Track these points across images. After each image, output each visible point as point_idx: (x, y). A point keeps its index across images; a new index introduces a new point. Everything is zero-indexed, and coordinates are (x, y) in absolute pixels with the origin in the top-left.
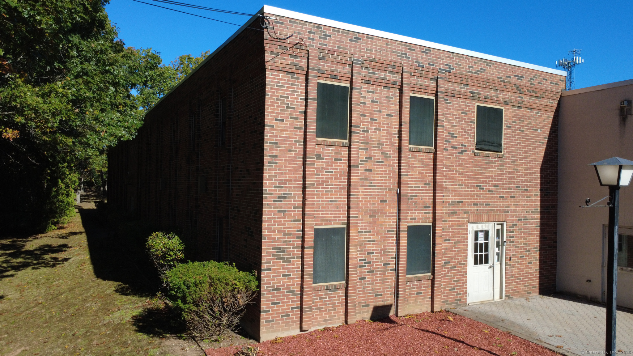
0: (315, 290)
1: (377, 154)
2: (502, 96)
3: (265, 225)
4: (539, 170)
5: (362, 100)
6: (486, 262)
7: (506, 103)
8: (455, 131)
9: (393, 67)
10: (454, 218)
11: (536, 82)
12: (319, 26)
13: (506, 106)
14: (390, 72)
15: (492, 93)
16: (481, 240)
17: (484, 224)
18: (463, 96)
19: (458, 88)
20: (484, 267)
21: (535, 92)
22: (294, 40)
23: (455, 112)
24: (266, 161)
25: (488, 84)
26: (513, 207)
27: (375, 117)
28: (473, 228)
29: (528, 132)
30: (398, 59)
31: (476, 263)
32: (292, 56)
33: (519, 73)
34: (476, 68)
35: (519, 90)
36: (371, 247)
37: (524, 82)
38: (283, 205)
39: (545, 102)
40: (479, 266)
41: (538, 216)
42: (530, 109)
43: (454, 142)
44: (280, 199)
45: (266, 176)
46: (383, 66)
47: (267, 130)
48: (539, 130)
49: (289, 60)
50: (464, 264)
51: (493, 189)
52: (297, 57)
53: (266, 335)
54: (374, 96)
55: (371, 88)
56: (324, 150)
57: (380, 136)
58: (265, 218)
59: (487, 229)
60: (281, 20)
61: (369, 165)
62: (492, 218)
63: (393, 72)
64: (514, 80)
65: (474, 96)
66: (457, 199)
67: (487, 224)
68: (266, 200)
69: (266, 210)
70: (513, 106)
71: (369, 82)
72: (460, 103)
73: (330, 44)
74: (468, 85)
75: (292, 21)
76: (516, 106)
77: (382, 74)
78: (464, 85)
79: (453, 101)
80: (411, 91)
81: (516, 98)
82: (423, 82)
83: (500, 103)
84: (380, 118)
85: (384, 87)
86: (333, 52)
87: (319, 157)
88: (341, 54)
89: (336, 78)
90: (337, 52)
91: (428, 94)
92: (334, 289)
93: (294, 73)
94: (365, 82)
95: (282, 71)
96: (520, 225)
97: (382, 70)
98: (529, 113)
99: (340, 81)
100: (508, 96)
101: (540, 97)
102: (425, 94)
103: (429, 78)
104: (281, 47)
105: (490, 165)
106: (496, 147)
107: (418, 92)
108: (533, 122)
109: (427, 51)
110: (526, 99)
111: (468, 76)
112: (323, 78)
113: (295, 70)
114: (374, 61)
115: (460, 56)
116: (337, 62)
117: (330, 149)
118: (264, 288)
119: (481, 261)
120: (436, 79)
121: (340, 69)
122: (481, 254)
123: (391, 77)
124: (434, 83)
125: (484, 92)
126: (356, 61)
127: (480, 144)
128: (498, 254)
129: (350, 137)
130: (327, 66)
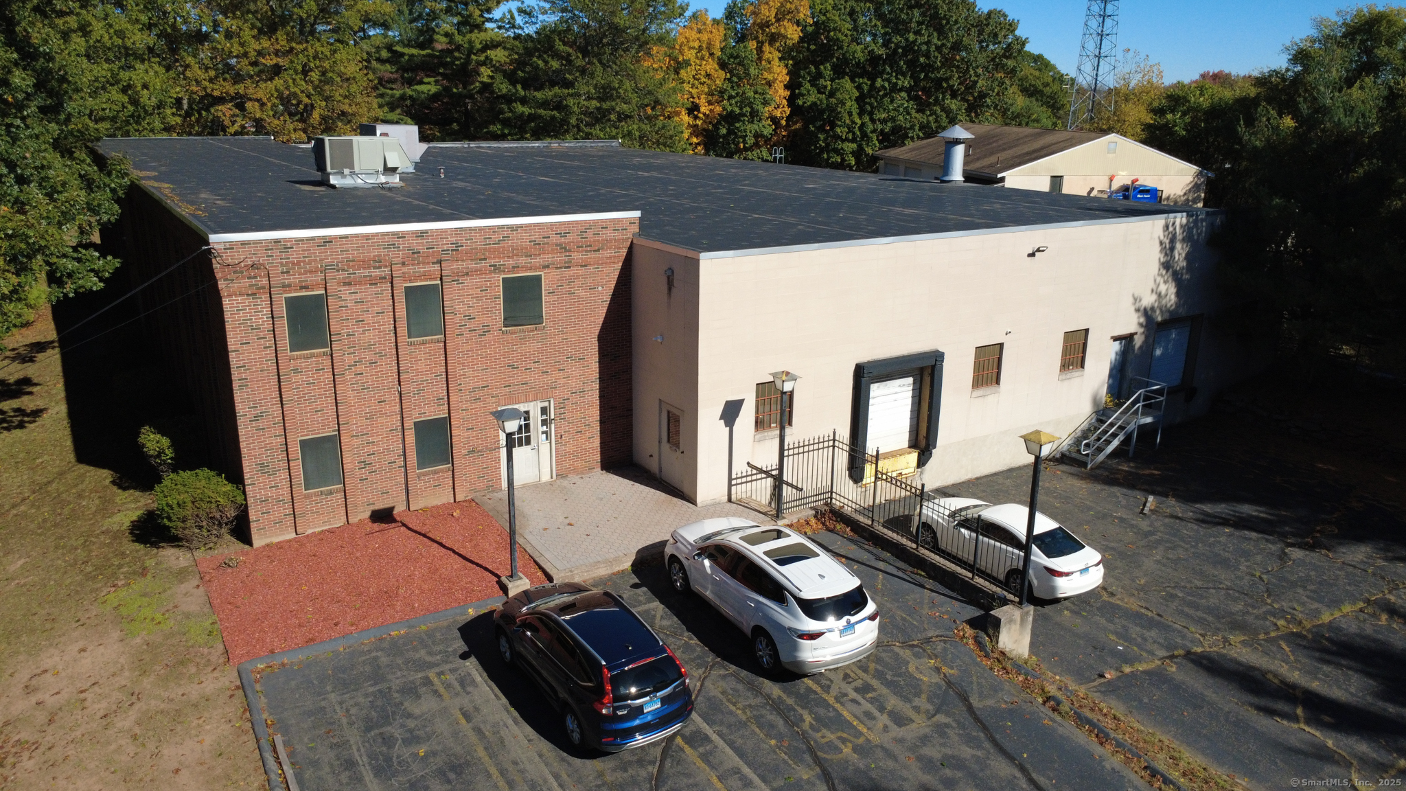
0: (307, 496)
1: (368, 356)
2: (538, 261)
3: (243, 445)
6: (528, 443)
8: (473, 312)
9: (379, 262)
10: (478, 405)
11: (590, 234)
12: (277, 241)
13: (546, 270)
14: (375, 268)
15: (522, 261)
17: (522, 405)
18: (479, 272)
19: (472, 265)
20: (525, 449)
21: (590, 246)
22: (249, 262)
23: (471, 292)
24: (235, 385)
25: (515, 252)
26: (562, 381)
27: (361, 318)
29: (582, 293)
30: (383, 252)
32: (249, 278)
33: (563, 230)
34: (495, 237)
35: (564, 249)
36: (371, 449)
37: (570, 237)
38: (261, 423)
39: (606, 253)
42: (586, 266)
43: (473, 325)
44: (256, 418)
45: (237, 399)
46: (365, 264)
47: (232, 356)
48: (600, 288)
49: (246, 282)
51: (532, 366)
52: (255, 277)
53: (258, 542)
54: (358, 296)
55: (353, 289)
56: (302, 364)
57: (372, 336)
58: (242, 438)
59: (526, 409)
60: (231, 246)
61: (360, 368)
62: (531, 397)
63: (379, 267)
64: (555, 239)
65: (496, 269)
66: (481, 384)
67: (526, 404)
68: (241, 422)
69: (242, 432)
70: (557, 268)
71: (349, 284)
72: (476, 280)
73: (294, 256)
74: (485, 259)
75: (244, 243)
76: (561, 268)
77: (367, 272)
78: (481, 260)
79: (467, 281)
80: (405, 281)
81: (561, 258)
82: (421, 269)
83: (536, 269)
84: (368, 318)
85: (371, 284)
86: (298, 263)
87: (296, 371)
88: (310, 262)
89: (306, 288)
90: (304, 261)
91: (431, 279)
92: (331, 493)
93: (255, 294)
94: (345, 284)
95: (241, 294)
96: (574, 399)
97: (364, 269)
98: (582, 271)
99: (313, 290)
100: (548, 258)
101: (598, 250)
102: (426, 280)
103: (428, 263)
104: (235, 272)
105: (528, 340)
106: (537, 319)
107: (415, 280)
108: (590, 280)
109: (422, 234)
110: (576, 256)
111: (485, 249)
112: (290, 292)
113: (255, 291)
114: (353, 261)
115: (471, 229)
116: (306, 272)
117: (308, 360)
118: (251, 501)
119: (520, 443)
120: (438, 262)
121: (311, 278)
122: (520, 436)
123: (378, 272)
124: (437, 267)
125: (512, 262)
126: (330, 267)
127: (509, 320)
128: (546, 433)
129: (333, 346)
130: (294, 279)
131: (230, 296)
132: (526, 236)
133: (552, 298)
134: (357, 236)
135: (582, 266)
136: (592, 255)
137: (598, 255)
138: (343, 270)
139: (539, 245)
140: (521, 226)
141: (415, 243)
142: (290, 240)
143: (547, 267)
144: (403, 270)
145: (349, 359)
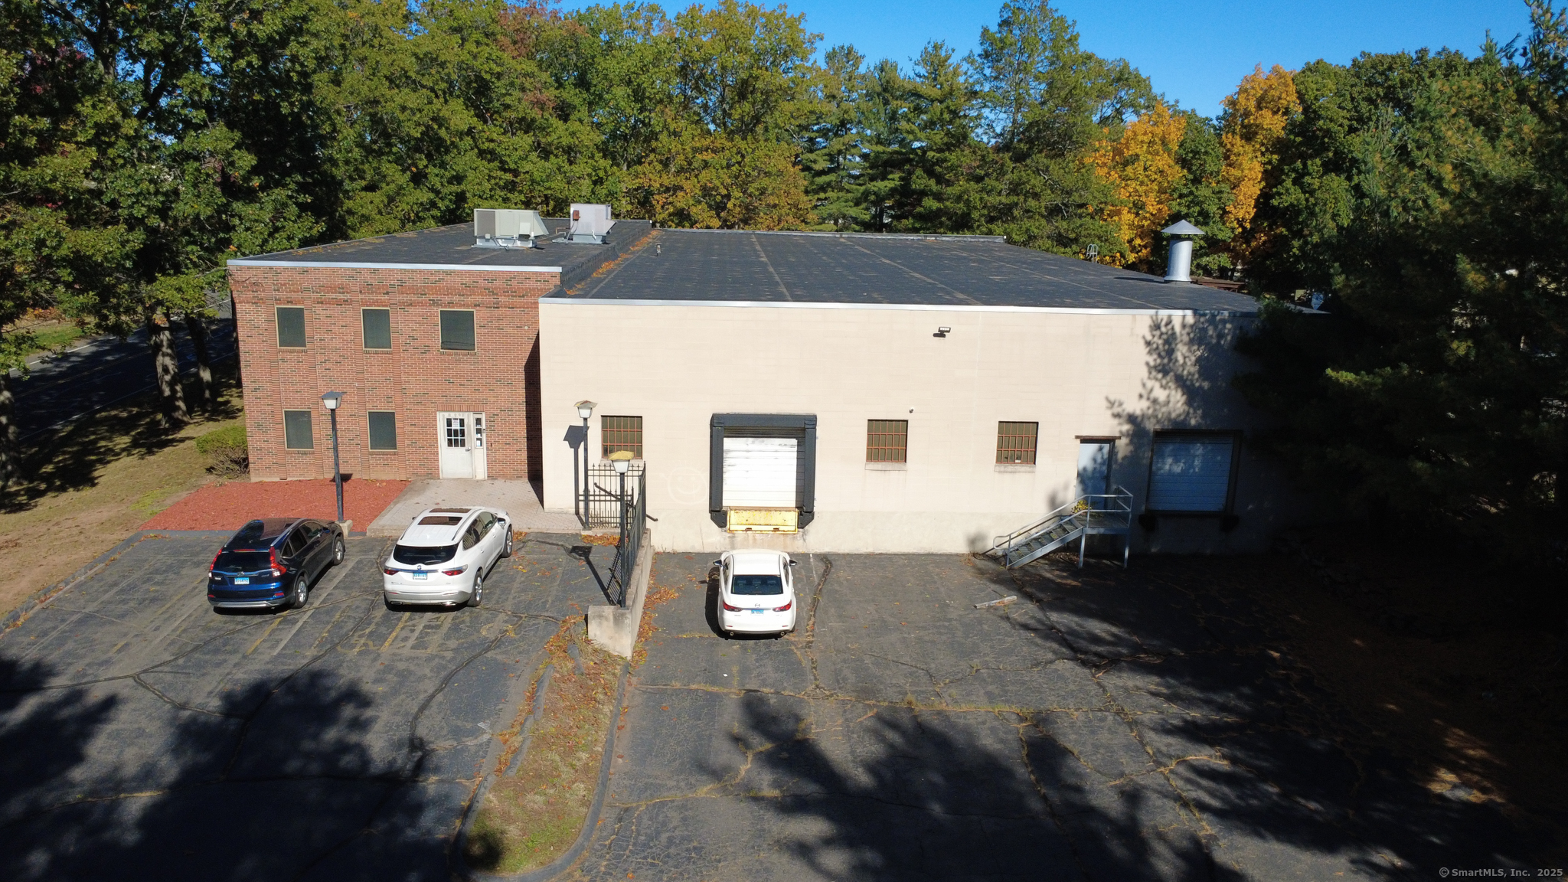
0: (288, 453)
1: (334, 357)
2: (470, 300)
4: (526, 365)
5: (317, 317)
6: (463, 445)
7: (476, 306)
8: (416, 334)
9: (342, 289)
10: (420, 407)
11: (514, 282)
12: (271, 268)
13: (477, 308)
14: (339, 293)
15: (456, 299)
16: (456, 426)
17: (457, 413)
18: (421, 304)
19: (414, 298)
20: (460, 449)
21: (515, 292)
22: (252, 280)
23: (414, 318)
24: (242, 365)
25: (449, 291)
27: (330, 328)
28: (443, 416)
29: (510, 330)
30: (345, 282)
31: (450, 443)
32: (253, 291)
33: (489, 277)
34: (433, 278)
35: (492, 292)
37: (497, 284)
38: (260, 394)
40: (454, 449)
42: (512, 307)
43: (415, 344)
44: (256, 389)
46: (333, 289)
47: (241, 344)
48: (525, 327)
49: (251, 294)
50: (434, 444)
51: (466, 383)
52: (257, 291)
53: (254, 478)
54: (328, 313)
55: (324, 307)
56: (288, 356)
57: (337, 343)
59: (461, 417)
60: (240, 269)
61: (329, 365)
62: (465, 408)
63: (343, 293)
64: (482, 283)
65: (435, 303)
66: (422, 391)
67: (461, 413)
70: (486, 307)
71: (322, 303)
72: (419, 310)
73: (282, 279)
74: (425, 294)
75: (249, 268)
76: (490, 307)
77: (333, 296)
78: (421, 294)
79: (411, 310)
80: (363, 305)
81: (488, 299)
82: (374, 297)
83: (468, 306)
84: (335, 329)
85: (337, 305)
86: (285, 284)
87: (284, 360)
88: (293, 284)
89: (291, 302)
90: (288, 283)
91: (382, 306)
92: (305, 454)
93: (256, 303)
94: (318, 303)
95: (248, 302)
96: (503, 415)
97: (332, 292)
98: (509, 312)
99: (296, 304)
100: (478, 299)
101: (522, 296)
102: (379, 306)
103: (380, 294)
104: (244, 286)
105: (461, 363)
106: (469, 345)
107: (370, 305)
108: (516, 320)
109: (375, 271)
110: (502, 299)
111: (424, 286)
112: (280, 304)
113: (256, 301)
114: (324, 286)
115: (413, 271)
116: (290, 292)
117: (292, 354)
118: (250, 448)
119: (456, 444)
120: (387, 293)
121: (294, 296)
122: (456, 438)
123: (342, 296)
124: (386, 297)
125: (447, 299)
126: (307, 289)
127: (446, 344)
128: (480, 440)
129: (308, 346)
130: (283, 295)
131: (241, 302)
132: (458, 280)
133: (482, 331)
134: (326, 268)
135: (508, 308)
136: (517, 300)
137: (521, 300)
138: (317, 292)
139: (469, 289)
140: (454, 271)
141: (370, 278)
142: (279, 268)
143: (479, 305)
144: (361, 296)
145: (320, 358)
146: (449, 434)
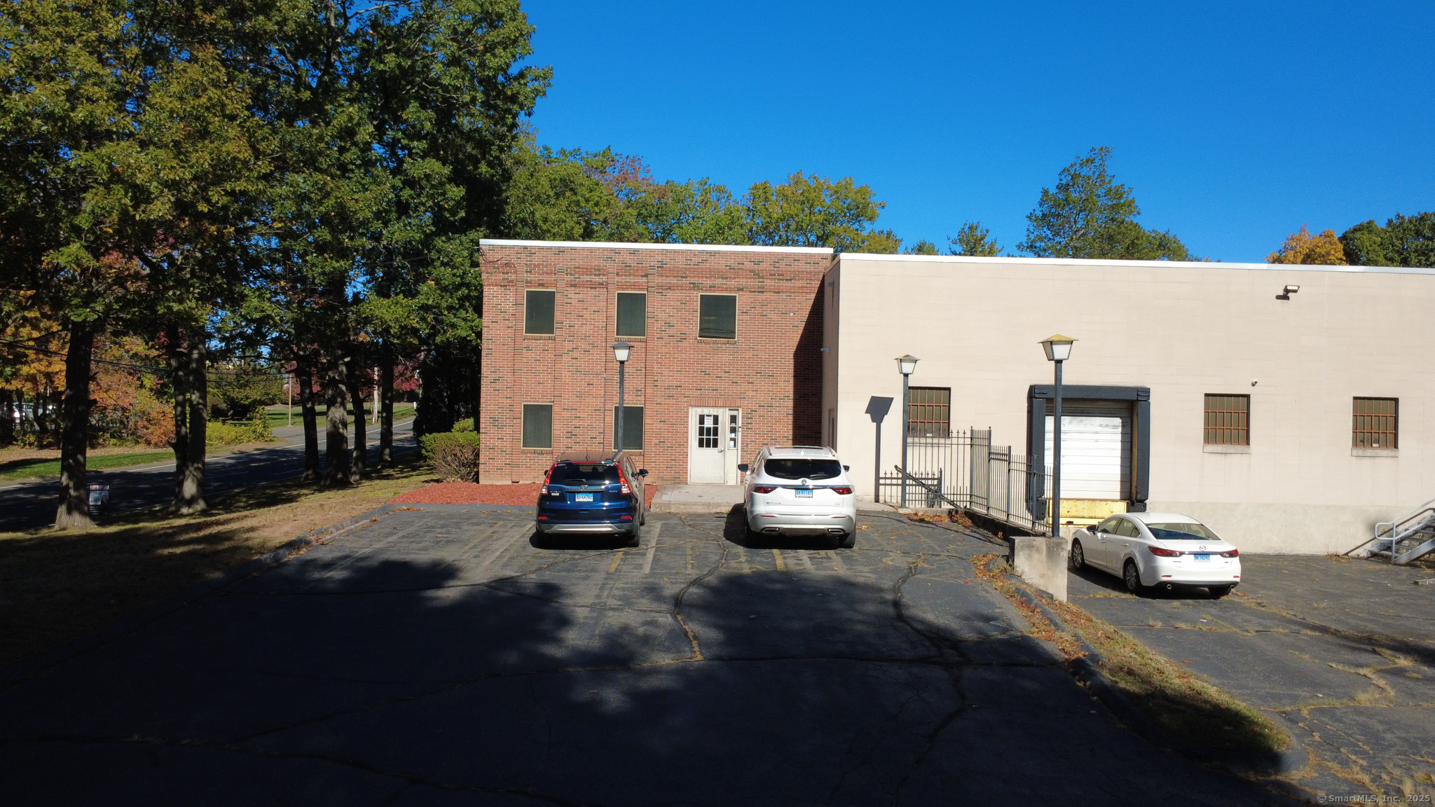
1: (583, 345)
2: (733, 283)
3: (482, 400)
4: (792, 356)
5: (569, 301)
6: (715, 445)
7: (740, 290)
8: (673, 321)
9: (599, 271)
10: (671, 401)
11: (782, 265)
12: (525, 248)
13: (741, 293)
14: (595, 275)
15: (719, 282)
16: (709, 423)
17: (711, 409)
18: (681, 288)
19: (674, 281)
20: (711, 450)
21: (782, 275)
22: (505, 261)
23: (672, 303)
25: (712, 273)
26: (751, 394)
27: (581, 314)
28: (696, 412)
29: (775, 317)
30: (602, 263)
31: (701, 445)
32: (503, 273)
33: (756, 259)
34: (695, 260)
35: (757, 275)
36: (577, 423)
37: (763, 266)
38: (497, 386)
39: (799, 284)
40: (705, 449)
41: (791, 403)
42: (778, 292)
43: (672, 332)
44: (496, 381)
45: (483, 364)
46: (587, 271)
47: (485, 330)
48: (792, 314)
49: (501, 276)
50: (684, 444)
51: (724, 375)
52: (507, 273)
53: (482, 481)
54: (581, 296)
55: (577, 290)
56: (533, 343)
57: (587, 329)
58: (483, 395)
59: (716, 414)
60: (493, 248)
61: (576, 354)
62: (720, 403)
63: (599, 275)
64: (748, 265)
65: (695, 286)
66: (675, 383)
67: (716, 409)
68: (484, 382)
69: (483, 389)
70: (750, 292)
71: (575, 286)
72: (678, 294)
73: (536, 260)
74: (686, 277)
75: (502, 247)
76: (754, 292)
77: (588, 278)
78: (682, 277)
79: (670, 294)
80: (618, 289)
81: (753, 283)
82: (632, 280)
83: (731, 290)
84: (587, 315)
85: (591, 288)
86: (539, 266)
87: (528, 349)
88: (546, 266)
89: (542, 285)
90: (542, 265)
91: (639, 289)
92: (542, 453)
93: (506, 286)
94: (572, 286)
95: (497, 285)
96: (761, 412)
97: (587, 275)
98: (774, 297)
99: (547, 287)
100: (742, 282)
101: (791, 280)
102: (635, 289)
103: (638, 276)
104: (494, 268)
105: (719, 352)
106: (730, 334)
107: (627, 289)
108: (781, 306)
109: (635, 252)
110: (768, 283)
111: (686, 269)
112: (531, 287)
113: (506, 284)
114: (579, 268)
115: (675, 251)
116: (543, 273)
117: (538, 342)
118: (482, 446)
119: (708, 446)
120: (646, 276)
121: (546, 278)
122: (709, 438)
123: (597, 279)
124: (644, 280)
125: (709, 282)
126: (561, 271)
127: (705, 332)
128: (734, 440)
129: (557, 332)
130: (534, 277)
131: (488, 285)
132: (722, 261)
133: (745, 317)
134: (583, 249)
135: (774, 292)
136: (785, 284)
137: (789, 284)
138: (571, 274)
139: (735, 268)
140: (718, 252)
141: (629, 259)
142: (534, 247)
143: (742, 290)
144: (617, 279)
145: (568, 346)
146: (701, 433)
